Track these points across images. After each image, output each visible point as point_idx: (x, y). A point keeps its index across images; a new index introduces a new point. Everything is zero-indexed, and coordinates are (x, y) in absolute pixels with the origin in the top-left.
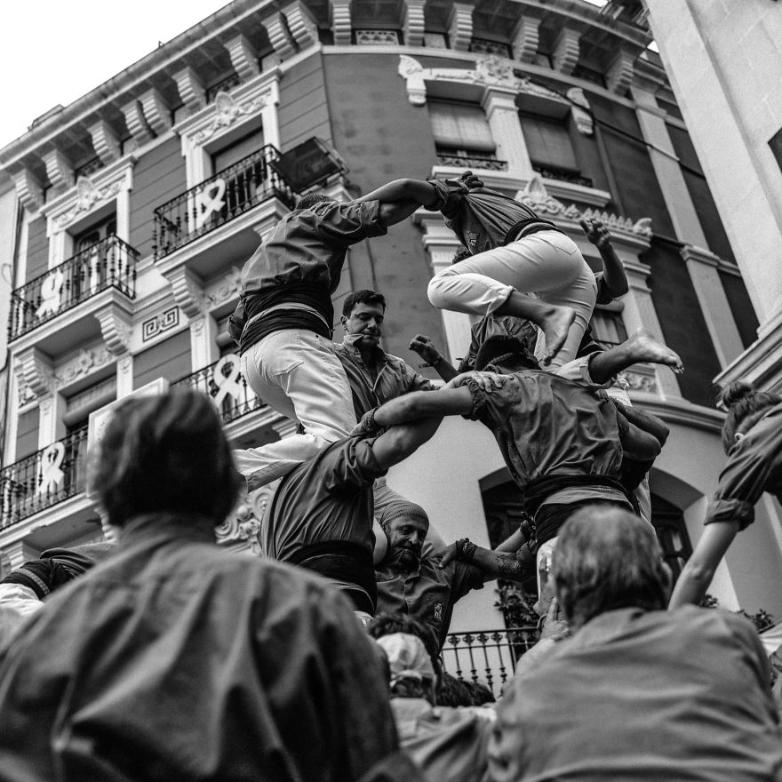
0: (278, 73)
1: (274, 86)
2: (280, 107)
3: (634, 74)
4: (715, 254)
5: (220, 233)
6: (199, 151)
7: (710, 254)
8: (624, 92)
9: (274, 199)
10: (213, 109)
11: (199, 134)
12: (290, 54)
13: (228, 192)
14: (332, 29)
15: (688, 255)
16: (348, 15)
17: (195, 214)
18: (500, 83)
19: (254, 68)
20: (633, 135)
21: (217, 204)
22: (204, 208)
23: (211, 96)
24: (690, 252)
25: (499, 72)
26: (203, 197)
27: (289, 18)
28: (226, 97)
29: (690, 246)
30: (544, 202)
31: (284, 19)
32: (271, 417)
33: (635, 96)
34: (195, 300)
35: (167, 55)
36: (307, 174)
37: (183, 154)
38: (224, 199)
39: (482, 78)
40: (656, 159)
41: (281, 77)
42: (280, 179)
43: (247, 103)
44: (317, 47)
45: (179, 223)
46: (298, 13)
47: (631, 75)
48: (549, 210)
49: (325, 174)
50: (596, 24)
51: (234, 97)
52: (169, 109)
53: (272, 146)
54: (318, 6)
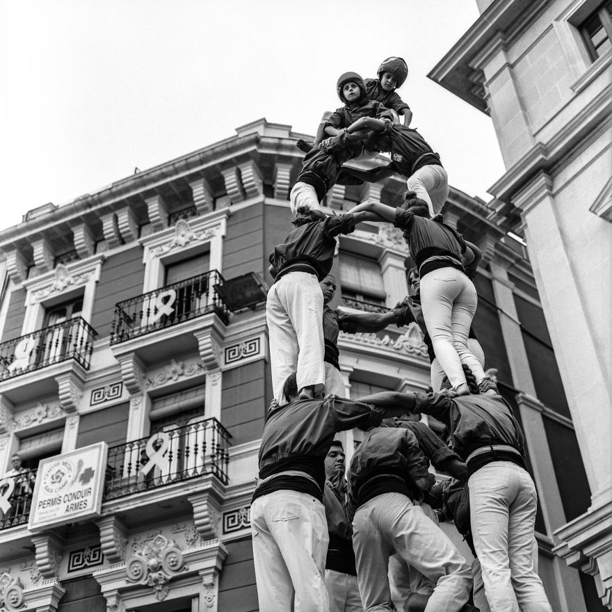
0: (228, 212)
1: (223, 222)
2: (225, 239)
3: (495, 253)
4: (542, 401)
5: (166, 332)
6: (157, 261)
7: (538, 401)
8: (485, 266)
9: (213, 314)
10: (173, 231)
11: (159, 248)
12: (239, 200)
13: (178, 302)
14: (274, 186)
15: (521, 401)
16: (288, 178)
17: (148, 313)
18: (395, 247)
19: (209, 205)
20: (489, 301)
21: (167, 310)
22: (156, 311)
23: (172, 220)
24: (523, 398)
25: (396, 238)
26: (156, 302)
27: (243, 173)
28: (184, 224)
29: (524, 393)
30: (419, 347)
31: (239, 174)
32: (188, 490)
33: (492, 268)
34: (138, 380)
35: (144, 184)
36: (240, 297)
37: (144, 262)
38: (173, 306)
39: (382, 241)
40: (504, 322)
41: (230, 216)
42: (219, 298)
43: (200, 231)
44: (261, 198)
45: (135, 318)
46: (251, 170)
47: (493, 254)
48: (422, 354)
49: (256, 300)
50: (472, 212)
51: (191, 225)
52: (138, 224)
53: (217, 271)
54: (266, 167)
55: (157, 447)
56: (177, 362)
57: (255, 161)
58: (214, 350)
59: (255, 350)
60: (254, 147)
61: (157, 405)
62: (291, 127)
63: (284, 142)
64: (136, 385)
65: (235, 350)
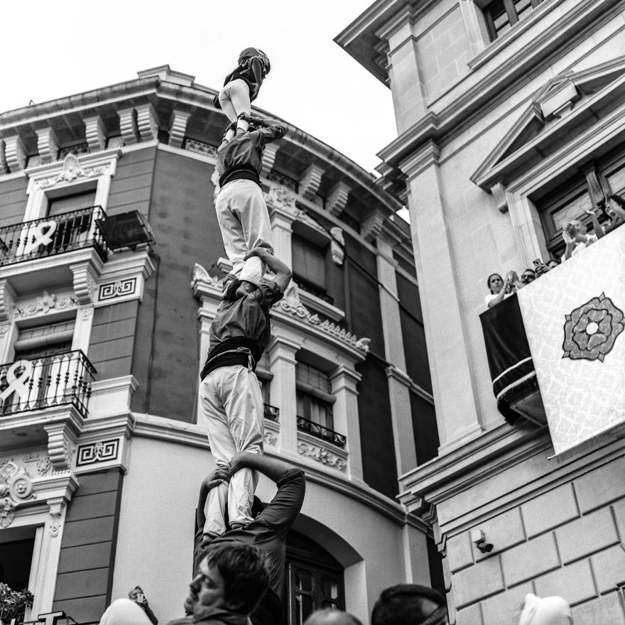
0: (119, 153)
1: (114, 162)
2: (114, 179)
3: (383, 229)
4: (411, 377)
5: (42, 262)
6: (41, 194)
7: (407, 377)
8: (371, 240)
9: (92, 249)
10: (62, 165)
11: (45, 180)
12: (132, 141)
13: (57, 233)
14: (169, 132)
15: (391, 374)
16: (185, 126)
17: (26, 242)
18: (284, 208)
19: (102, 144)
20: (371, 274)
21: (46, 240)
22: (34, 240)
23: (62, 154)
24: (393, 371)
25: (285, 200)
26: (35, 231)
27: (139, 115)
28: (73, 159)
29: (394, 367)
30: (295, 307)
31: (135, 115)
32: (46, 418)
33: (378, 245)
34: (7, 309)
35: (37, 113)
36: (121, 236)
37: (27, 193)
38: (52, 237)
39: (271, 201)
40: (384, 297)
41: (121, 157)
42: (100, 234)
43: (89, 168)
44: (154, 142)
45: (11, 245)
46: (148, 113)
47: (380, 229)
48: (298, 314)
49: (137, 240)
50: (364, 186)
51: (80, 161)
52: (26, 154)
53: (101, 207)
54: (164, 112)
55: (18, 374)
56: (50, 294)
57: (153, 104)
58: (89, 285)
59: (131, 290)
60: (154, 91)
61: (24, 336)
62: (194, 78)
63: (185, 90)
64: (5, 313)
65: (110, 288)
